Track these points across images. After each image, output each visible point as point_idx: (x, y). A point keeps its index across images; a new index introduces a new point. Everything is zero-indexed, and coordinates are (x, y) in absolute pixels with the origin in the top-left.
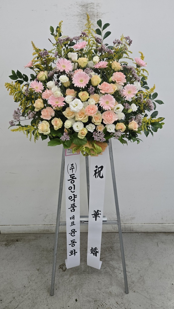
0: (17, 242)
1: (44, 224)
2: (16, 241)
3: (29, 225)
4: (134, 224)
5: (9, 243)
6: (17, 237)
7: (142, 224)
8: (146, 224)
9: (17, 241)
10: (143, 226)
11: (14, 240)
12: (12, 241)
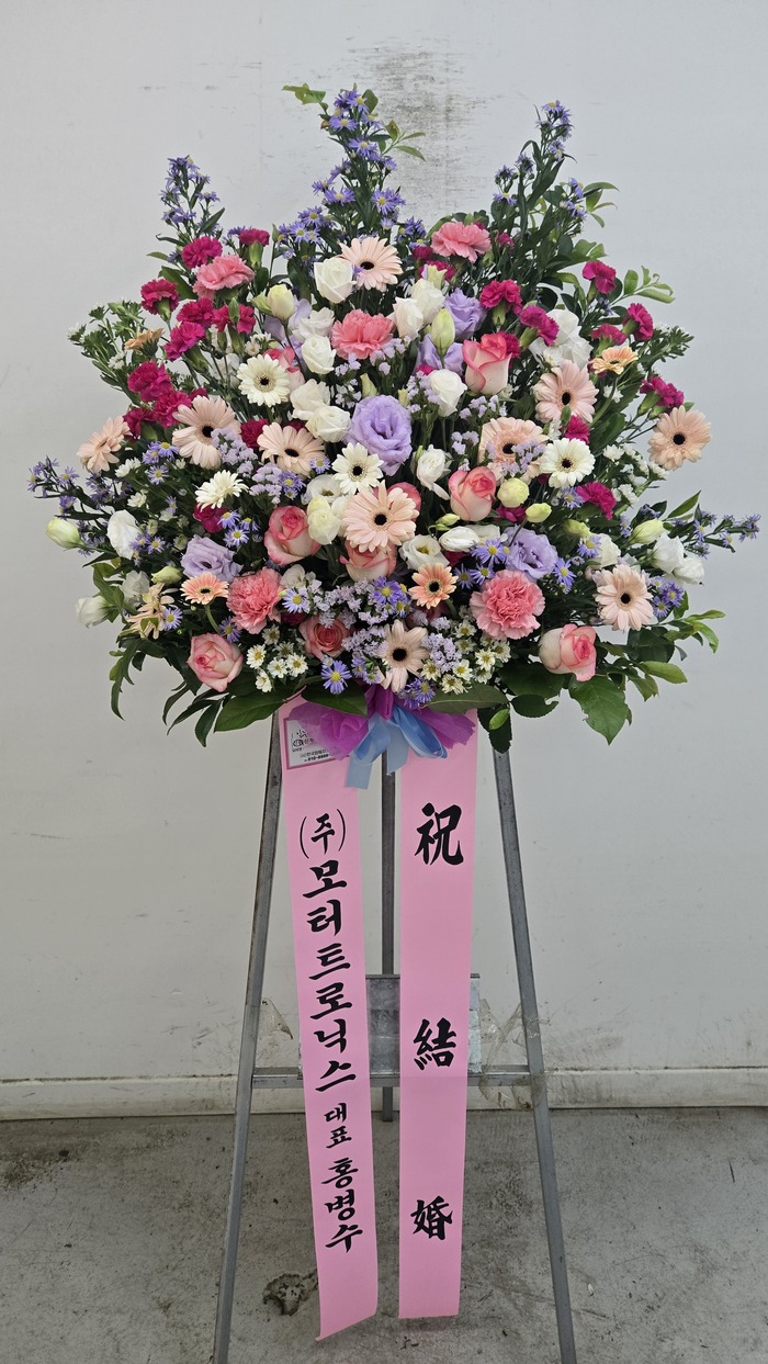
0: (64, 1165)
1: (191, 1073)
2: (58, 1157)
3: (123, 1078)
4: (616, 1069)
5: (24, 1167)
6: (61, 1135)
7: (653, 1072)
8: (674, 1071)
9: (64, 1154)
10: (657, 1077)
11: (52, 1154)
12: (41, 1156)
